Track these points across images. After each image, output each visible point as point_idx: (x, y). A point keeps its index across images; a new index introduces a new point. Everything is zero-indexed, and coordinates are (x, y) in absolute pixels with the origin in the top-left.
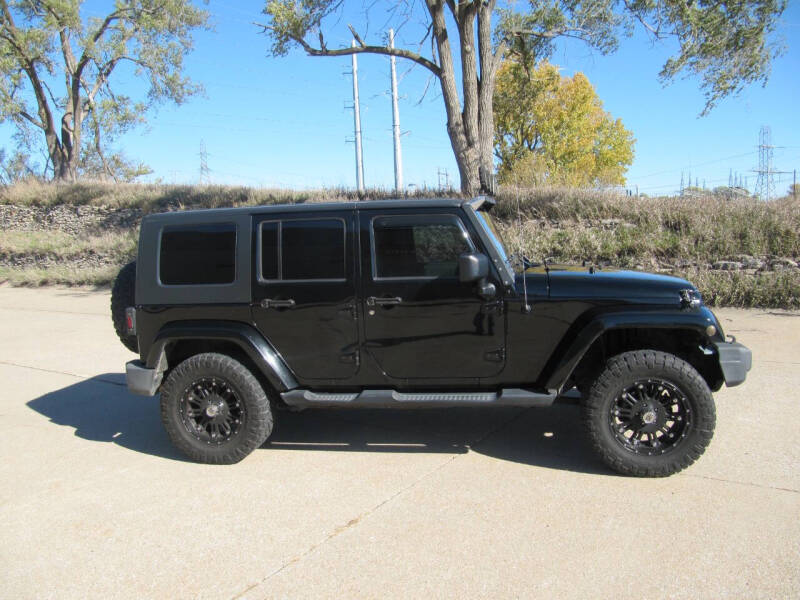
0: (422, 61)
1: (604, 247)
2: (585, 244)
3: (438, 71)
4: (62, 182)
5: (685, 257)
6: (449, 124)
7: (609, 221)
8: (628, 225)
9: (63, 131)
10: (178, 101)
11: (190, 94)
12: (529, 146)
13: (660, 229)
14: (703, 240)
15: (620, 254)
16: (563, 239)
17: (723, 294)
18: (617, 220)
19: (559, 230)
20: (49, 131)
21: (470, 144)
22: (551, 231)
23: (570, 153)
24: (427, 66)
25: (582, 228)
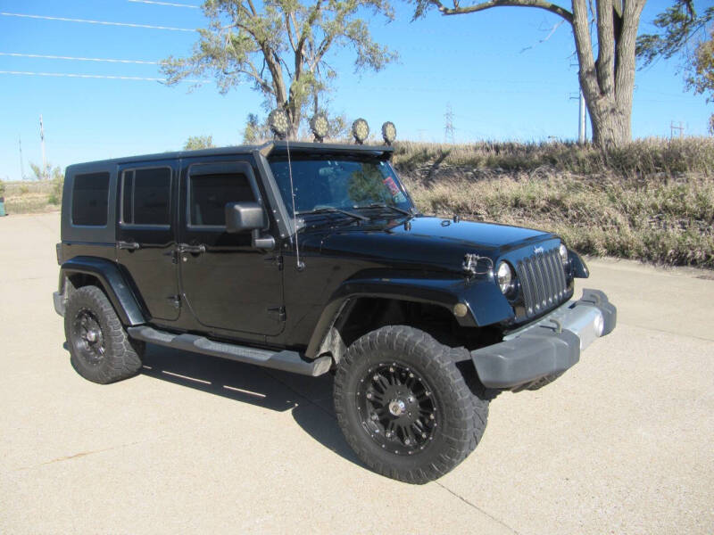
0: (553, 9)
3: (570, 17)
6: (580, 73)
9: (290, 97)
10: (377, 68)
11: (387, 61)
21: (603, 93)
24: (559, 14)
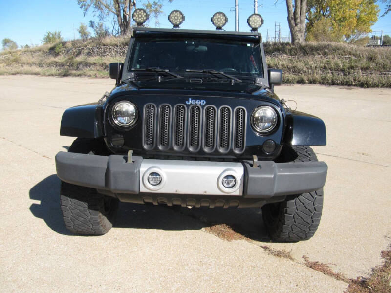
1: (344, 66)
2: (336, 64)
4: (125, 36)
5: (372, 71)
6: (288, 17)
7: (347, 56)
8: (354, 58)
9: (124, 15)
12: (323, 13)
13: (365, 60)
14: (380, 64)
15: (348, 69)
16: (328, 63)
17: (382, 83)
18: (350, 56)
19: (328, 59)
20: (118, 15)
21: (296, 25)
22: (325, 60)
23: (344, 18)
25: (336, 58)
